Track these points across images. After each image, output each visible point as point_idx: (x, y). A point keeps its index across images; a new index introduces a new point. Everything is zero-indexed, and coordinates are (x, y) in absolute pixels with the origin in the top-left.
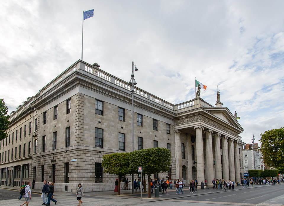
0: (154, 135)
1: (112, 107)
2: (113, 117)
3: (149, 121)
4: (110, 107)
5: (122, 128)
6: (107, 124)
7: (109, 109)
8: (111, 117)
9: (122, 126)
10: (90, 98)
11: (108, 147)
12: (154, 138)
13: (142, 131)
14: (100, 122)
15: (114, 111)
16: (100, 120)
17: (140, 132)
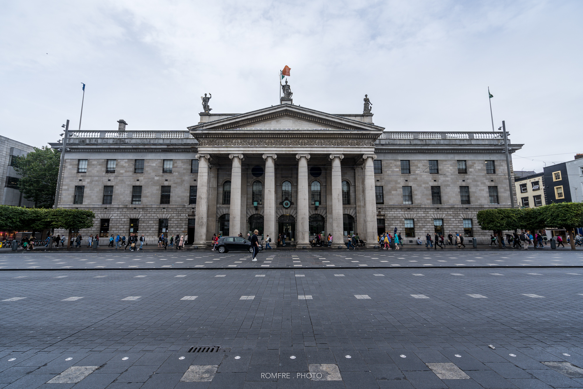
0: (164, 179)
1: (98, 162)
2: (97, 171)
3: (154, 165)
4: (95, 162)
5: (109, 180)
6: (89, 180)
7: (93, 165)
8: (96, 172)
9: (110, 178)
10: (72, 161)
11: (88, 203)
12: (164, 183)
13: (140, 178)
14: (80, 180)
15: (100, 165)
16: (81, 178)
17: (138, 180)
